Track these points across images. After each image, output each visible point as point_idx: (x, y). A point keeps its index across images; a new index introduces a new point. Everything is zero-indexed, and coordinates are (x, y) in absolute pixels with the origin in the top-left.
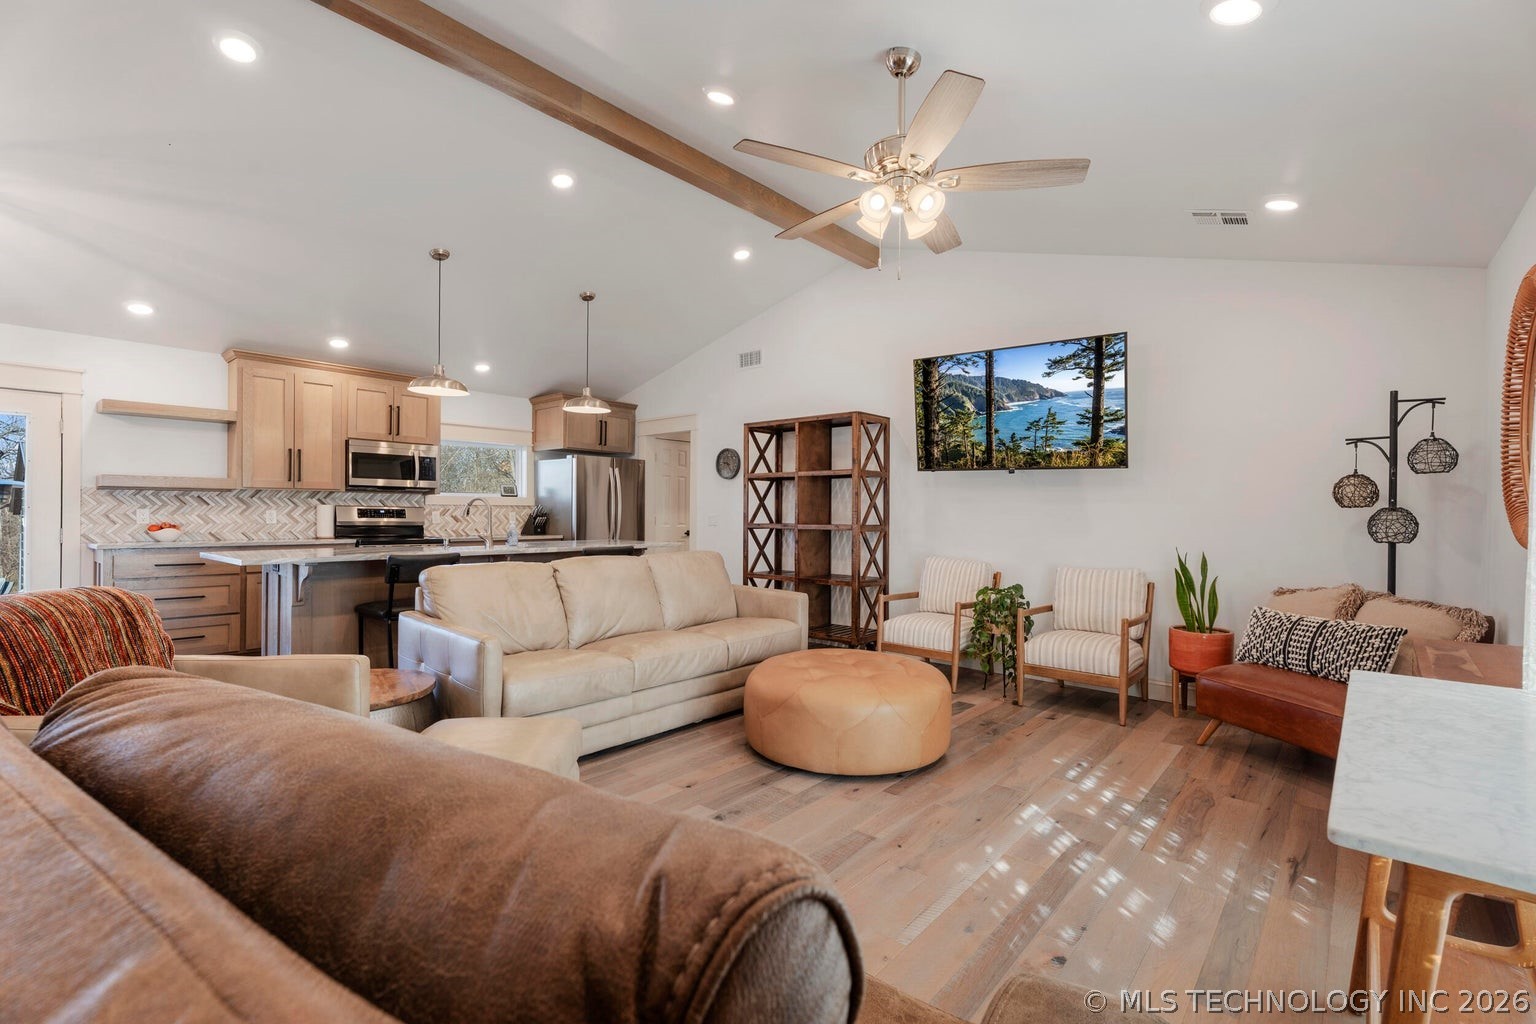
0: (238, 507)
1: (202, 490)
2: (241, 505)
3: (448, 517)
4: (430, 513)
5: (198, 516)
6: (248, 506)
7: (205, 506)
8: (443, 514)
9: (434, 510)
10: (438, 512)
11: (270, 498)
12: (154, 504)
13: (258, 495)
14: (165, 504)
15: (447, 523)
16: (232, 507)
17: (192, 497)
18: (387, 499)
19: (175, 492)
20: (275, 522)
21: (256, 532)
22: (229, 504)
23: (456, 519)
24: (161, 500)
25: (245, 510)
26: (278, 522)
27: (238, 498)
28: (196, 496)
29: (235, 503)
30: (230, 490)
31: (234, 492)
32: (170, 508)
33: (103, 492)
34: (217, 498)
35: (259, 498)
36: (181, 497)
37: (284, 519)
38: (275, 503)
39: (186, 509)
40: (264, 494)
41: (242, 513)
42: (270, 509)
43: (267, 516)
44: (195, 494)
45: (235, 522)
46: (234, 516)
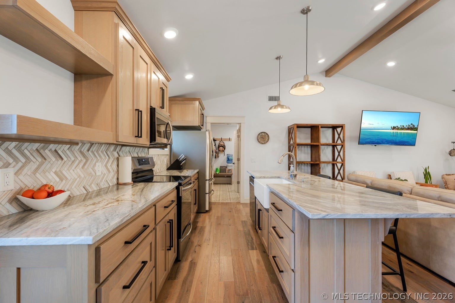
0: (80, 162)
2: (83, 159)
5: (56, 173)
6: (87, 160)
7: (60, 161)
11: (97, 152)
12: (17, 159)
13: (91, 150)
16: (78, 161)
17: (50, 150)
19: (37, 145)
20: (100, 173)
25: (85, 164)
27: (81, 152)
28: (53, 150)
29: (80, 157)
30: (77, 144)
31: (79, 145)
32: (33, 166)
34: (68, 152)
36: (42, 151)
37: (104, 170)
38: (100, 156)
39: (46, 165)
40: (94, 148)
41: (83, 167)
42: (97, 161)
43: (96, 168)
44: (52, 146)
45: (79, 176)
46: (79, 170)
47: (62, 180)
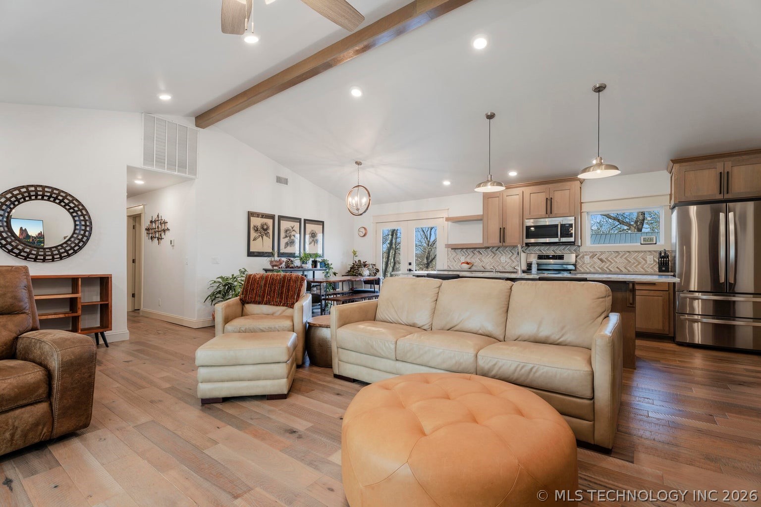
0: (491, 255)
1: (479, 248)
3: (596, 259)
4: (583, 257)
5: (479, 259)
6: (495, 255)
7: (481, 255)
8: (592, 257)
9: (586, 255)
10: (588, 257)
11: (503, 251)
12: (466, 254)
14: (469, 254)
15: (595, 263)
18: (556, 250)
19: (472, 250)
21: (497, 266)
22: (488, 254)
23: (601, 260)
24: (468, 253)
25: (494, 256)
26: (506, 262)
29: (490, 253)
30: (489, 248)
31: (491, 249)
32: (470, 256)
33: (453, 250)
34: (484, 251)
35: (499, 251)
37: (509, 260)
38: (505, 253)
39: (475, 256)
40: (500, 249)
41: (493, 258)
42: (502, 255)
43: (502, 259)
44: (477, 250)
45: (490, 262)
46: (490, 259)
47: (481, 262)
